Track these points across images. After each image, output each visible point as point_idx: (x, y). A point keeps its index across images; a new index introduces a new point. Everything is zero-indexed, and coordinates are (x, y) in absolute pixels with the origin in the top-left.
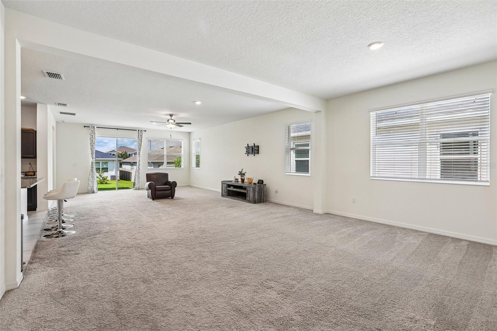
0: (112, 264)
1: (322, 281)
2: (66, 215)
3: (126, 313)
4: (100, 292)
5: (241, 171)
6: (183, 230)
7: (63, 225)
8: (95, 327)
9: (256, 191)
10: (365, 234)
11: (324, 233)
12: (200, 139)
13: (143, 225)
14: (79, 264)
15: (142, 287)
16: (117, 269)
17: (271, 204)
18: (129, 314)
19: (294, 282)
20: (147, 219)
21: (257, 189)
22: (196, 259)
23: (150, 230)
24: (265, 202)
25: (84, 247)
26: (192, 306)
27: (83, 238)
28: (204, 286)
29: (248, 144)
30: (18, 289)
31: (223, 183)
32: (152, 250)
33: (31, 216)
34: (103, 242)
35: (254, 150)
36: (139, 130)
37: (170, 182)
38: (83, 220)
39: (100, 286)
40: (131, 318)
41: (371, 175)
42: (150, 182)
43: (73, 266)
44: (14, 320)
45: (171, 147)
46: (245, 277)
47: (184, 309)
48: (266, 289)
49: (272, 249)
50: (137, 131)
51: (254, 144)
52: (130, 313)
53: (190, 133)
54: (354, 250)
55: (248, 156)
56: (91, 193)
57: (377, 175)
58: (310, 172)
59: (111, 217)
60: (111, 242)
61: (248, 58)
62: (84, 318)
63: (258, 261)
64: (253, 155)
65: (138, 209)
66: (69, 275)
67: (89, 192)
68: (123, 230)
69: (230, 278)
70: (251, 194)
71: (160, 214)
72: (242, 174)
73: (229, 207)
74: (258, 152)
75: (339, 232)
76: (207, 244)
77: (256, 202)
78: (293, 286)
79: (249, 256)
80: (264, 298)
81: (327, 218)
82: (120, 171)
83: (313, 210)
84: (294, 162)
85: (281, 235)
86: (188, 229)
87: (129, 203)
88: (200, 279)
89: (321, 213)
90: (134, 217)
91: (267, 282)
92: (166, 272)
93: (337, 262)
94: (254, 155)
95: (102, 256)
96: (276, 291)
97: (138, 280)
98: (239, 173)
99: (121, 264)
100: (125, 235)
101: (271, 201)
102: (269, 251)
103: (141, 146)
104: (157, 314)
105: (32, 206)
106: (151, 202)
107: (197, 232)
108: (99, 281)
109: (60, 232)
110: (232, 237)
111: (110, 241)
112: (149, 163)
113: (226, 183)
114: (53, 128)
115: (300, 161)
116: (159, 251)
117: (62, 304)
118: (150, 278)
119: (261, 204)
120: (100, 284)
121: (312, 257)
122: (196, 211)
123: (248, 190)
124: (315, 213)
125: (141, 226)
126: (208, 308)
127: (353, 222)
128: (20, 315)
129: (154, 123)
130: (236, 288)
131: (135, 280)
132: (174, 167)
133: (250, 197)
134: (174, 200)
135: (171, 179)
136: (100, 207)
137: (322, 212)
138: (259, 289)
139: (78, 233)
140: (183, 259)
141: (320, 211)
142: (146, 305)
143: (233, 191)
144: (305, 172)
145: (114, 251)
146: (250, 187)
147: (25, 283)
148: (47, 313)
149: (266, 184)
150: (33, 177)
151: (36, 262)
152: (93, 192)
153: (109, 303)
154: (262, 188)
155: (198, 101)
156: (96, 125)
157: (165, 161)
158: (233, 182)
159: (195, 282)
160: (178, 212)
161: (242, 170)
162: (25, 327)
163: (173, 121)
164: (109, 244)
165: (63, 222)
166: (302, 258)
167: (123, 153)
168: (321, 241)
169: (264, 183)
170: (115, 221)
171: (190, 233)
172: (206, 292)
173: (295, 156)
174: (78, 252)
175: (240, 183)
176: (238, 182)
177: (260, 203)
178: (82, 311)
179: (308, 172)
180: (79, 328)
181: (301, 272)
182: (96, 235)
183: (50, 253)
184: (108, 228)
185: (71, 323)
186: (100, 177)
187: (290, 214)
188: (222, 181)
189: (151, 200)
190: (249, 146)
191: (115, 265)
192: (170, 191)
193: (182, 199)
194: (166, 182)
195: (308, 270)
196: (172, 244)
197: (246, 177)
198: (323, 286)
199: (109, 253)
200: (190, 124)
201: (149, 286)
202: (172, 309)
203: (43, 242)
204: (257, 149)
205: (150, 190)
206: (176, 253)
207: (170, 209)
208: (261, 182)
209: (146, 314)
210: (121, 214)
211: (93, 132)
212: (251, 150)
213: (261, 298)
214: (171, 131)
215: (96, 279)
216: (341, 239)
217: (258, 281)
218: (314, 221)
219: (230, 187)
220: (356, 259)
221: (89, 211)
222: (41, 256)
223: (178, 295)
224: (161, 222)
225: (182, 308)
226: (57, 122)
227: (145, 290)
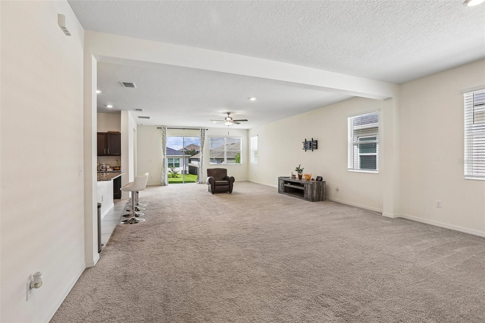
0: (168, 254)
1: (397, 308)
2: (140, 204)
3: (172, 309)
4: (153, 282)
5: (298, 167)
6: (237, 226)
7: (137, 213)
8: (144, 319)
9: (314, 188)
10: (458, 250)
11: (397, 243)
12: (258, 136)
13: (200, 217)
14: (143, 251)
15: (191, 283)
16: (171, 260)
17: (331, 203)
18: (174, 311)
19: (357, 304)
20: (205, 213)
21: (315, 186)
22: (246, 258)
23: (207, 223)
24: (325, 200)
25: (149, 235)
26: (236, 313)
27: (149, 227)
28: (251, 291)
29: (306, 139)
30: (94, 268)
31: (280, 179)
32: (205, 245)
33: (117, 203)
34: (165, 232)
35: (312, 145)
36: (201, 129)
37: (228, 177)
38: (153, 209)
39: (155, 276)
40: (176, 315)
41: (466, 173)
42: (210, 177)
43: (137, 252)
44: (85, 297)
45: (233, 144)
46: (297, 287)
47: (228, 315)
48: (321, 306)
49: (330, 256)
50: (200, 130)
51: (312, 139)
52: (176, 310)
53: (248, 130)
54: (443, 270)
55: (306, 151)
56: (163, 186)
57: (474, 174)
58: (377, 169)
59: (175, 208)
60: (171, 233)
61: (301, 44)
62: (136, 306)
63: (313, 270)
64: (311, 150)
65: (198, 202)
66: (133, 260)
67: (162, 185)
68: (183, 221)
69: (280, 286)
70: (309, 192)
71: (217, 208)
72: (299, 170)
73: (285, 204)
74: (317, 147)
75: (418, 243)
76: (259, 243)
77: (314, 200)
78: (356, 309)
79: (303, 262)
80: (318, 318)
81: (401, 223)
82: (190, 167)
83: (382, 213)
84: (359, 157)
85: (341, 239)
86: (241, 225)
87: (192, 196)
88: (248, 283)
89: (392, 217)
90: (194, 209)
91: (322, 298)
92: (215, 269)
93: (417, 284)
94: (313, 151)
95: (161, 245)
96: (333, 312)
97: (188, 274)
98: (297, 169)
99: (176, 255)
100: (183, 226)
101: (330, 200)
102: (326, 258)
103: (203, 144)
104: (200, 316)
105: (117, 195)
106: (211, 196)
107: (250, 229)
108: (155, 271)
109: (133, 219)
110: (285, 238)
111: (171, 231)
112: (212, 159)
113: (283, 179)
114: (134, 130)
115: (365, 156)
116: (211, 246)
117: (122, 288)
118: (199, 274)
119: (320, 203)
120: (155, 274)
121: (381, 273)
122: (251, 207)
123: (305, 188)
124: (385, 217)
125: (199, 219)
126: (252, 319)
127: (437, 231)
128: (90, 293)
129: (214, 122)
130: (285, 299)
131: (186, 274)
132: (235, 163)
133: (308, 194)
134: (232, 194)
135: (229, 175)
136: (168, 198)
137: (394, 216)
138: (312, 305)
139: (147, 221)
140: (233, 257)
141: (391, 215)
142: (192, 304)
143: (289, 187)
144: (372, 168)
145: (172, 241)
146: (307, 184)
147: (100, 263)
148: (109, 295)
149: (325, 182)
150: (118, 171)
151: (111, 245)
152: (165, 185)
153: (159, 294)
154: (321, 185)
155: (252, 98)
156: (166, 126)
157: (225, 157)
158: (290, 178)
159: (242, 285)
160: (234, 207)
161: (300, 166)
162: (91, 306)
163: (230, 118)
164: (169, 234)
165: (138, 210)
166: (368, 272)
167: (192, 150)
168: (393, 253)
169: (323, 180)
170: (178, 212)
171: (243, 229)
172: (252, 299)
173: (360, 151)
174: (143, 239)
175: (297, 180)
176: (295, 178)
177: (319, 201)
178: (136, 298)
179: (376, 169)
180: (130, 316)
181: (366, 290)
182: (161, 224)
183: (123, 237)
184: (171, 218)
185: (125, 310)
186: (172, 171)
187: (353, 216)
188: (279, 177)
189: (211, 194)
190: (307, 141)
191: (171, 256)
192: (229, 186)
193: (239, 194)
194: (225, 177)
195: (377, 290)
196: (224, 239)
197: (304, 173)
198: (397, 316)
199: (168, 243)
200: (247, 120)
201: (197, 282)
202: (216, 314)
203: (120, 227)
204: (315, 144)
205: (210, 185)
206: (227, 250)
207: (227, 204)
208: (320, 179)
209: (190, 314)
210: (183, 206)
211: (164, 132)
212: (309, 145)
213: (314, 318)
214: (229, 129)
215: (153, 268)
216: (421, 252)
217: (312, 294)
218: (383, 226)
219: (287, 184)
220: (446, 284)
221: (159, 201)
222: (116, 239)
223: (224, 297)
224: (217, 216)
225: (225, 314)
226: (138, 125)
227: (193, 287)
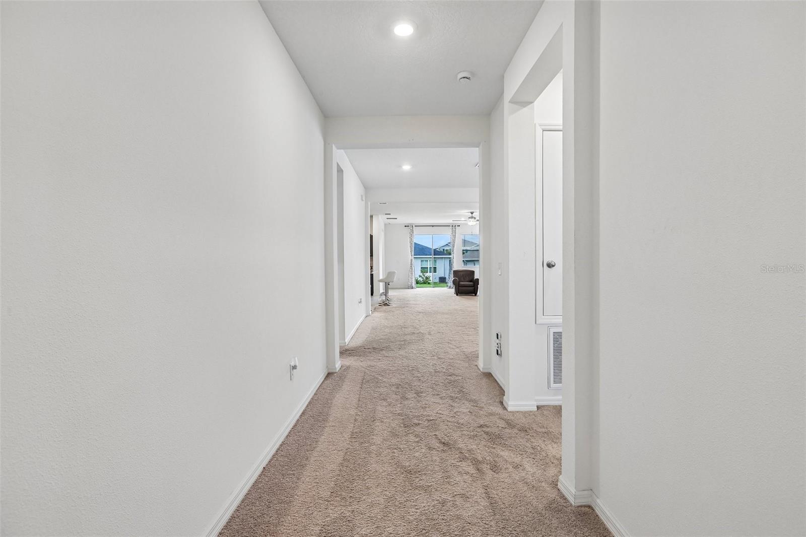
42: (455, 278)
50: (451, 226)
67: (409, 287)
103: (454, 242)
112: (463, 261)
134: (476, 296)
135: (475, 277)
152: (413, 288)
156: (414, 224)
186: (423, 276)
189: (455, 296)
192: (473, 288)
194: (471, 279)
205: (455, 286)
211: (412, 230)
